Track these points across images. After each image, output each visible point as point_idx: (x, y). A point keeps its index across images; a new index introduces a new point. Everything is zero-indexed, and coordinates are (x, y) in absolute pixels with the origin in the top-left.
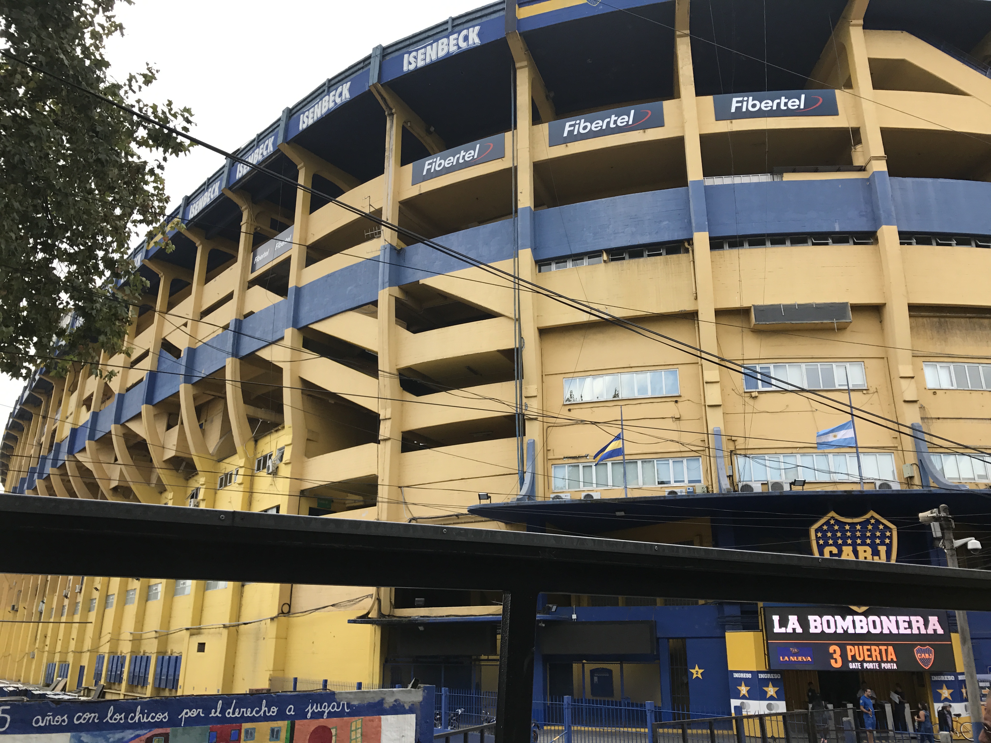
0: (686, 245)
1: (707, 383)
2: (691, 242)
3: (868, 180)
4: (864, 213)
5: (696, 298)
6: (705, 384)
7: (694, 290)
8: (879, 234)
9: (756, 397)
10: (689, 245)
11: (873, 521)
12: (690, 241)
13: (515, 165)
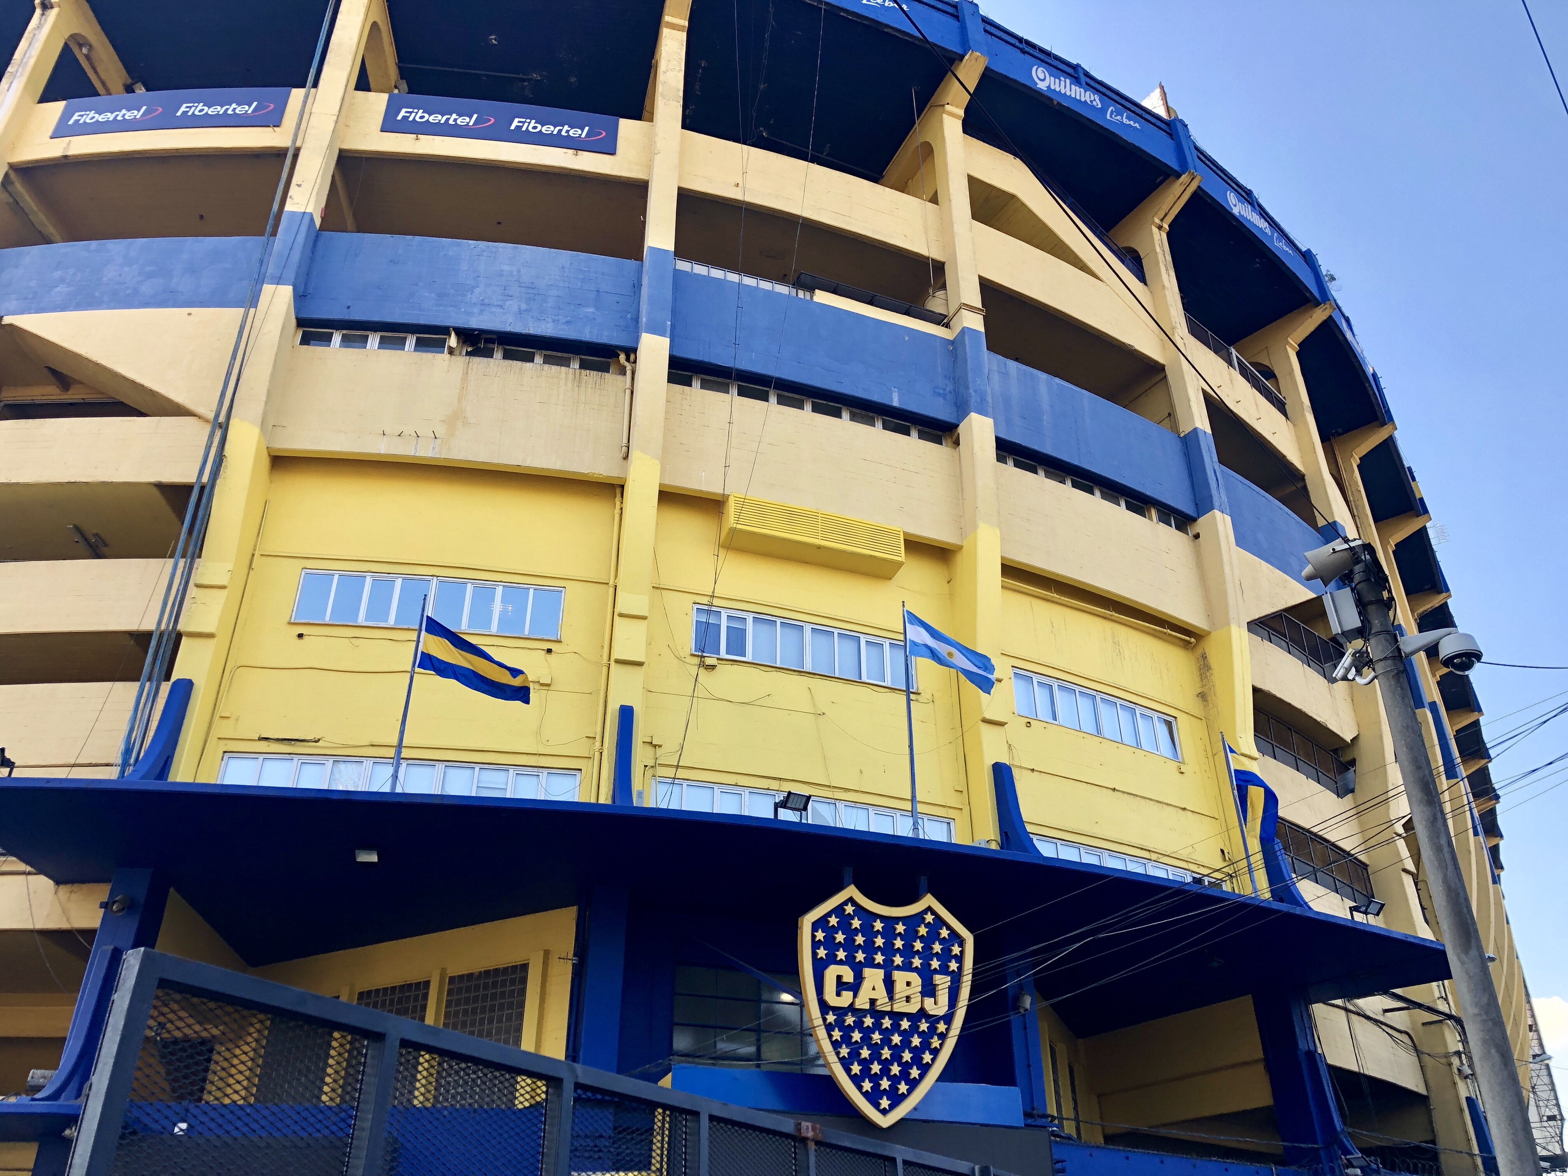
0: (622, 357)
1: (621, 615)
2: (632, 357)
3: (952, 342)
4: (941, 392)
5: (626, 457)
6: (616, 617)
7: (625, 441)
8: (961, 429)
9: (713, 667)
10: (628, 360)
11: (929, 918)
12: (631, 351)
13: (298, 144)
